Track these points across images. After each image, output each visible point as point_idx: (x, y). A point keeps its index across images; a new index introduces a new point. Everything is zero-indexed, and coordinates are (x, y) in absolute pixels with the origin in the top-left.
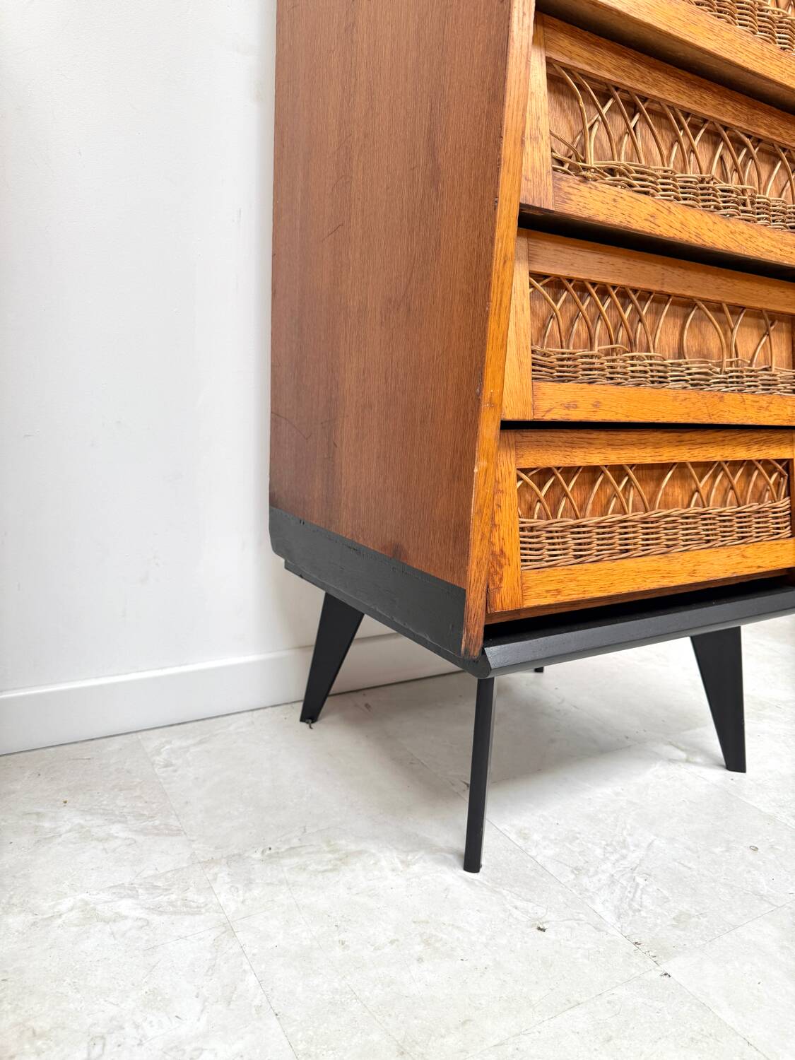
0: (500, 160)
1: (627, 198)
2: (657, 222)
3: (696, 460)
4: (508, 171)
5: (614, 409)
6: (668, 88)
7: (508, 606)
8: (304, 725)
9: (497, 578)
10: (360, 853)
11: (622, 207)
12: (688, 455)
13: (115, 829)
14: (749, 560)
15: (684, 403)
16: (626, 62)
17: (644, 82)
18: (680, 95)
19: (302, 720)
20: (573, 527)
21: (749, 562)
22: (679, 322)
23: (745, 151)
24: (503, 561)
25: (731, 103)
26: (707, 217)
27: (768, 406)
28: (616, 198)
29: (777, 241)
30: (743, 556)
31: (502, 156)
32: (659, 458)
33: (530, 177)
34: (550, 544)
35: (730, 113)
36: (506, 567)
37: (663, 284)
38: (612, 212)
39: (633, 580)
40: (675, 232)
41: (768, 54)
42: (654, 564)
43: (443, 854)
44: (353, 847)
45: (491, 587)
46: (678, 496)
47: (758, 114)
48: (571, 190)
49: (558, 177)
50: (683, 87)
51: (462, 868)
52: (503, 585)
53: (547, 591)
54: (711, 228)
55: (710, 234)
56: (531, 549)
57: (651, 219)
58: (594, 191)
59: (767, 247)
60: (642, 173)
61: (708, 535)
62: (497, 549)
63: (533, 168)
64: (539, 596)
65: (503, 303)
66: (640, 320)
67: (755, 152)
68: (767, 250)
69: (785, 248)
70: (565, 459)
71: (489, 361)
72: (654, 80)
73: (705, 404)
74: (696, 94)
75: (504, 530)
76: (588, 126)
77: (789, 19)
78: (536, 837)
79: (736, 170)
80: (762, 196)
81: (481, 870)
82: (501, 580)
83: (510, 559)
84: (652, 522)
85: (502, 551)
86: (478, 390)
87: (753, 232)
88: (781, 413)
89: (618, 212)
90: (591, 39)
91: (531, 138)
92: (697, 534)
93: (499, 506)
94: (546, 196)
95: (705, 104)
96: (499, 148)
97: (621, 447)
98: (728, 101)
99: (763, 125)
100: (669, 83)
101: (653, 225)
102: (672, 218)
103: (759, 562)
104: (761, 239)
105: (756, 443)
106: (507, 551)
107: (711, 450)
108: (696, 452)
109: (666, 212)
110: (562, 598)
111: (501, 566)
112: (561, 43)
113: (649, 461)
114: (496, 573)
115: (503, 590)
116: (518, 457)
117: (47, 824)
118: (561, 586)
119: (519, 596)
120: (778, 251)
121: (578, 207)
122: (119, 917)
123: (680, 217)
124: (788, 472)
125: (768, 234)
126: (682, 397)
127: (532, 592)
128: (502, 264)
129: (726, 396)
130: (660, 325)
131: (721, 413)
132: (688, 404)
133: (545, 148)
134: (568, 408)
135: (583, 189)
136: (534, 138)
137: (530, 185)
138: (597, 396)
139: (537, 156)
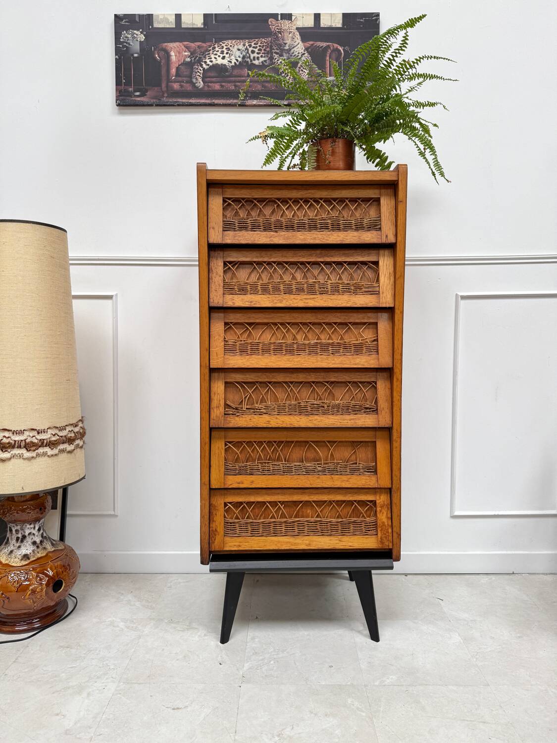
1: (257, 418)
2: (270, 423)
3: (314, 500)
6: (281, 377)
7: (217, 549)
9: (213, 539)
11: (254, 421)
12: (309, 498)
13: (138, 604)
14: (343, 543)
16: (261, 374)
17: (269, 378)
18: (287, 378)
20: (252, 523)
23: (325, 387)
24: (216, 533)
28: (252, 419)
29: (339, 419)
30: (340, 541)
34: (240, 528)
35: (314, 377)
36: (218, 535)
38: (248, 424)
39: (276, 545)
40: (280, 425)
44: (196, 627)
45: (210, 542)
48: (231, 420)
49: (226, 417)
50: (287, 375)
53: (235, 545)
54: (298, 420)
55: (298, 423)
56: (231, 530)
57: (267, 422)
58: (242, 418)
61: (322, 530)
62: (214, 529)
63: (216, 416)
64: (231, 546)
67: (330, 387)
68: (331, 424)
69: (343, 422)
72: (273, 376)
74: (295, 376)
75: (217, 523)
76: (244, 397)
82: (215, 540)
83: (219, 533)
84: (290, 523)
85: (216, 529)
87: (325, 418)
89: (252, 423)
90: (244, 371)
92: (317, 529)
93: (216, 514)
94: (221, 424)
95: (301, 378)
98: (312, 373)
100: (281, 375)
101: (268, 424)
102: (277, 421)
103: (350, 544)
104: (329, 420)
105: (350, 493)
106: (218, 530)
107: (321, 496)
108: (312, 497)
109: (275, 419)
110: (241, 549)
111: (215, 535)
113: (286, 500)
114: (213, 537)
115: (216, 543)
116: (225, 498)
117: (122, 597)
118: (241, 544)
119: (222, 546)
120: (339, 423)
122: (118, 626)
123: (282, 420)
124: (373, 505)
125: (333, 417)
126: (295, 478)
127: (227, 545)
129: (321, 477)
130: (289, 452)
132: (299, 480)
133: (222, 409)
134: (239, 483)
135: (237, 418)
136: (218, 407)
137: (215, 421)
138: (252, 479)
139: (218, 412)
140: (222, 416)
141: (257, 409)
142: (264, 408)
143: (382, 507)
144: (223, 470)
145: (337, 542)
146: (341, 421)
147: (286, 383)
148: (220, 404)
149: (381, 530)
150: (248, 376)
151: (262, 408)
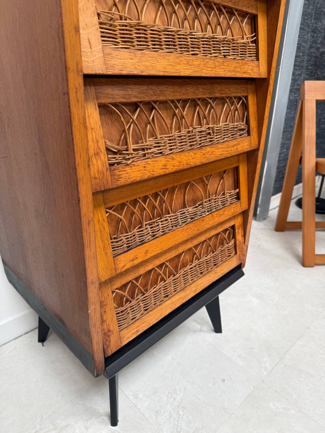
0: (77, 180)
1: (151, 163)
2: (167, 167)
3: (194, 245)
4: (83, 183)
5: (155, 250)
6: (168, 92)
8: (40, 344)
9: (108, 343)
10: (67, 426)
11: (148, 169)
12: (191, 245)
14: (218, 273)
15: (186, 231)
16: (145, 87)
17: (155, 95)
18: (175, 94)
19: (39, 341)
21: (218, 274)
22: (183, 191)
23: (209, 106)
24: (110, 334)
25: (202, 87)
26: (191, 153)
27: (223, 213)
28: (145, 165)
29: (225, 148)
31: (78, 178)
32: (177, 253)
33: (97, 176)
34: (132, 312)
35: (201, 92)
36: (111, 336)
37: (173, 183)
38: (143, 174)
40: (176, 167)
41: (217, 64)
42: (179, 296)
43: (103, 417)
45: (106, 348)
46: (188, 258)
47: (215, 87)
48: (120, 173)
49: (113, 169)
50: (176, 88)
51: (110, 425)
52: (111, 343)
53: (133, 334)
54: (194, 157)
55: (193, 160)
56: (123, 320)
57: (164, 167)
58: (133, 168)
59: (220, 153)
60: (158, 143)
61: (201, 271)
62: (106, 331)
63: (98, 171)
64: (129, 338)
65: (91, 240)
66: (164, 202)
67: (213, 105)
68: (220, 155)
69: (229, 150)
70: (135, 275)
71: (88, 267)
72: (160, 91)
73: (196, 226)
74: (183, 90)
75: (108, 321)
76: (127, 128)
77: (227, 39)
78: (141, 396)
79: (205, 118)
80: (218, 126)
81: (118, 423)
82: (110, 342)
83: (113, 331)
84: (177, 278)
85: (109, 330)
86: (85, 280)
87: (214, 149)
88: (229, 213)
89: (147, 172)
90: (123, 82)
91: (95, 155)
93: (105, 312)
94: (108, 182)
95: (188, 93)
96: (76, 175)
97: (161, 256)
98: (199, 86)
99: (217, 91)
100: (169, 90)
101: (165, 170)
102: (174, 161)
103: (222, 272)
104: (217, 151)
105: (219, 225)
106: (111, 328)
107: (200, 238)
108: (194, 242)
109: (171, 160)
110: (139, 333)
111: (109, 336)
112: (107, 92)
113: (173, 256)
114: (107, 340)
115: (111, 346)
116: (111, 286)
118: (138, 328)
119: (120, 343)
120: (225, 153)
121: (126, 179)
123: (178, 159)
124: (233, 230)
125: (221, 146)
126: (185, 228)
127: (124, 339)
128: (87, 225)
129: (205, 218)
130: (174, 199)
131: (203, 226)
132: (188, 230)
133: (104, 157)
134: (133, 261)
135: (128, 169)
136: (97, 154)
137: (98, 181)
138: (146, 248)
139: (99, 163)
140: (107, 169)
141: (147, 149)
142: (155, 145)
143: (238, 228)
144: (110, 250)
145: (214, 275)
146: (227, 149)
147: (173, 101)
148: (99, 148)
149: (239, 248)
150: (130, 92)
151: (151, 145)
